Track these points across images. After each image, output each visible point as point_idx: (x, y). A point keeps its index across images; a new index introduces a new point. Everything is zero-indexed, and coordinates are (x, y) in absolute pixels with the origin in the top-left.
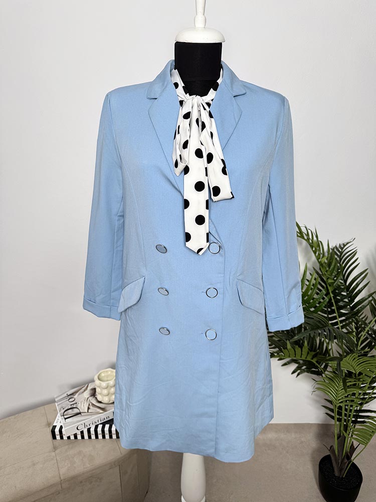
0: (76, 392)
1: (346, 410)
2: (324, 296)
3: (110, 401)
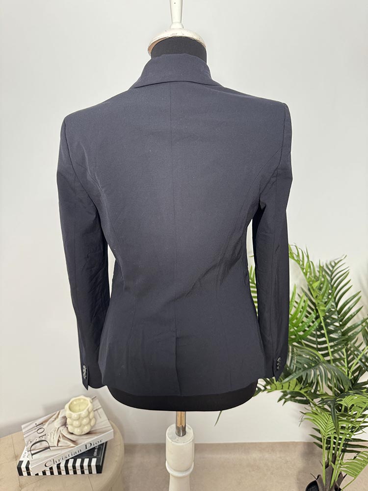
0: (46, 421)
1: (335, 438)
2: (314, 320)
3: (82, 432)
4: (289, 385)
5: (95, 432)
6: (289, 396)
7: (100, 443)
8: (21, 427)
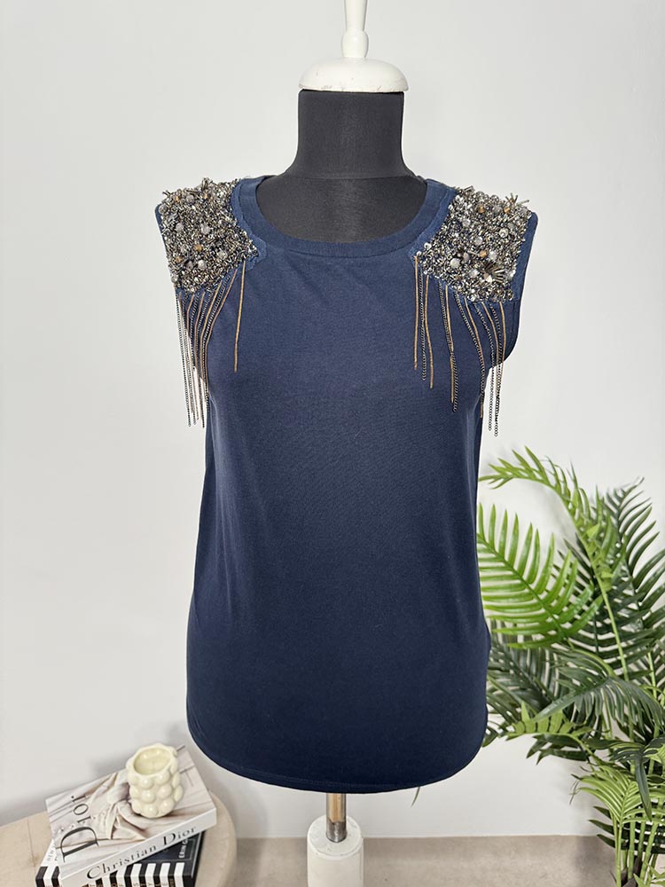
0: (91, 792)
1: (638, 826)
2: (590, 599)
3: (158, 813)
4: (550, 724)
5: (182, 812)
6: (549, 744)
7: (191, 834)
8: (45, 803)
